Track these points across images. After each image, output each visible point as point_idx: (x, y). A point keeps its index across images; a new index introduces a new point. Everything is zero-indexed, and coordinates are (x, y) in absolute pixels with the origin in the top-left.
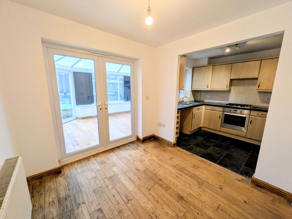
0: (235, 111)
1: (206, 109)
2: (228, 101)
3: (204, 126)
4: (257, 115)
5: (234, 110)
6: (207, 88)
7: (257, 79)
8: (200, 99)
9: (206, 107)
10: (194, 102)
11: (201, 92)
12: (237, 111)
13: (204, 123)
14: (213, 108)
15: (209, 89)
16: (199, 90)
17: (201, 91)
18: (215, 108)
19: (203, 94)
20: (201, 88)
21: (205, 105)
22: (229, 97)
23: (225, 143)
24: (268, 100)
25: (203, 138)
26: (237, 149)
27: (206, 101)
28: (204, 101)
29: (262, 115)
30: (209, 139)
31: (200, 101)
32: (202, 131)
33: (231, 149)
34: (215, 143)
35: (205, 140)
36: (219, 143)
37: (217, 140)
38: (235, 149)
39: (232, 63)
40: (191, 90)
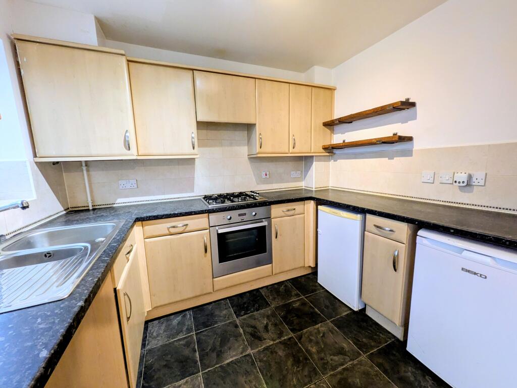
0: (242, 217)
1: (147, 235)
2: (193, 192)
3: (155, 305)
4: (283, 214)
5: (240, 215)
6: (128, 152)
7: (252, 126)
8: (93, 201)
9: (146, 228)
10: (68, 222)
11: (88, 171)
12: (245, 214)
13: (152, 295)
14: (175, 227)
15: (132, 155)
16: (81, 162)
18: (179, 222)
19: (99, 176)
21: (139, 223)
22: (194, 177)
23: (265, 335)
24: (266, 175)
25: (200, 378)
26: (305, 331)
27: (120, 202)
28: (114, 206)
29: (288, 210)
30: (218, 356)
31: (94, 210)
32: (154, 328)
33: (307, 350)
34: (256, 367)
35: (214, 384)
36: (259, 351)
37: (239, 339)
38: (303, 336)
39: (193, 70)
40: (36, 163)
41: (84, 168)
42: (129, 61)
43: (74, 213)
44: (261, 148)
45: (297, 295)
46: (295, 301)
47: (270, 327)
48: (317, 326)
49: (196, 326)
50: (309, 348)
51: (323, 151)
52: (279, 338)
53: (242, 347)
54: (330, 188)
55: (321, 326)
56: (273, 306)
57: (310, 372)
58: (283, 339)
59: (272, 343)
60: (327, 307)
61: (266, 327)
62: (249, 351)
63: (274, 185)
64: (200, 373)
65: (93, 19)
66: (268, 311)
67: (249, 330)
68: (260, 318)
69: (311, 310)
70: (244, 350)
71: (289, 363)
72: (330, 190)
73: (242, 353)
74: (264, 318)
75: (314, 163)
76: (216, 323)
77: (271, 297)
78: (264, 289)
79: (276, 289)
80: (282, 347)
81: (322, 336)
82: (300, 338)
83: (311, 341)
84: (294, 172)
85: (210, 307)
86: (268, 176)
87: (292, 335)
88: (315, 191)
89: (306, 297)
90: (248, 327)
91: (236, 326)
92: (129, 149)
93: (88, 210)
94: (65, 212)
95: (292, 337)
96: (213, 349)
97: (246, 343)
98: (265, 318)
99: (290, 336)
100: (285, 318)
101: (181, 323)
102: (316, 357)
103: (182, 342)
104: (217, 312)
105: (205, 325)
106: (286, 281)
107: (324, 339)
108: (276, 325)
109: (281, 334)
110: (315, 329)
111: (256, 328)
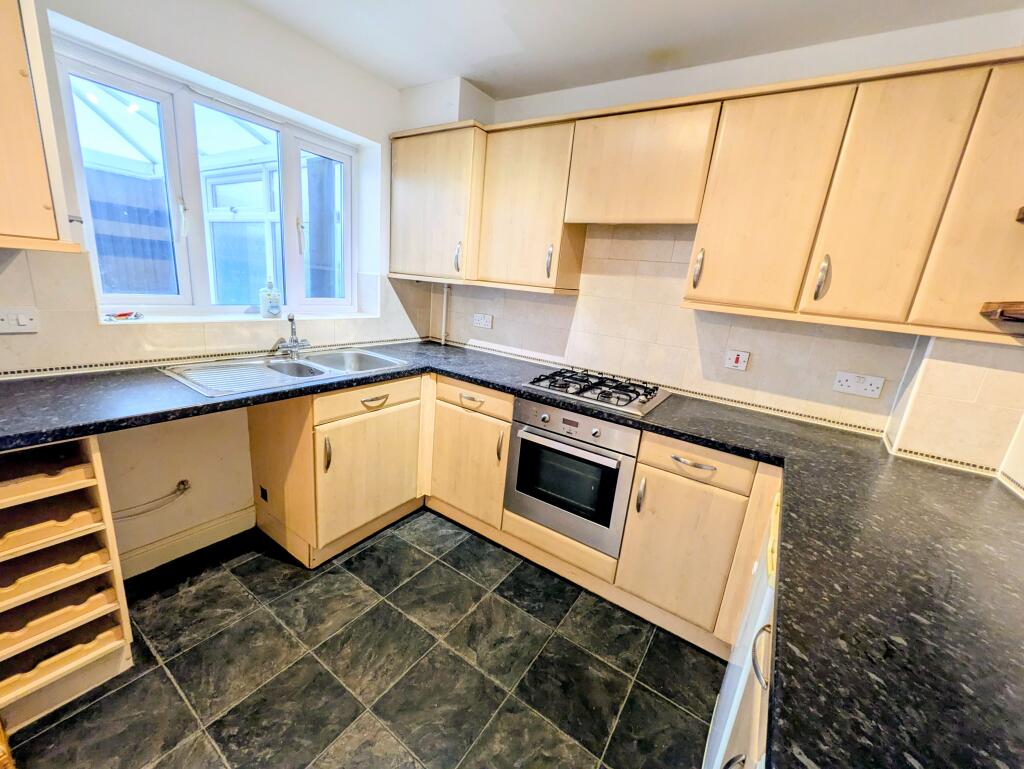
0: (568, 427)
1: (441, 396)
2: (563, 355)
3: (433, 494)
5: (565, 421)
8: (447, 335)
9: (441, 385)
12: (576, 424)
13: (434, 479)
14: (473, 399)
16: (443, 284)
17: (450, 286)
18: (479, 396)
19: (458, 302)
21: (434, 375)
22: (569, 330)
23: (483, 646)
24: (737, 361)
25: (376, 600)
26: (536, 713)
27: (473, 344)
28: (466, 347)
29: (696, 466)
30: (414, 603)
31: (446, 345)
32: (424, 522)
33: (491, 733)
34: (415, 659)
35: (374, 620)
36: (448, 651)
37: (455, 615)
38: (518, 716)
40: (390, 279)
41: (445, 290)
42: (488, 132)
43: (428, 344)
44: (695, 285)
45: (629, 666)
46: (603, 666)
47: (505, 648)
48: (566, 737)
49: (450, 554)
50: (498, 736)
51: (985, 324)
52: (490, 672)
53: (444, 624)
54: (998, 476)
55: (571, 747)
56: (560, 631)
57: (445, 751)
58: (492, 678)
59: (473, 663)
60: (646, 746)
61: (502, 640)
62: (440, 638)
64: (382, 598)
65: (457, 81)
66: (540, 627)
67: (481, 618)
68: (516, 623)
69: (606, 711)
70: (438, 630)
71: (446, 708)
73: (433, 629)
74: (519, 628)
75: (925, 361)
76: (469, 571)
77: (579, 618)
78: (590, 598)
79: (606, 613)
80: (475, 682)
81: (542, 755)
82: (512, 709)
83: (517, 733)
85: (492, 549)
86: (742, 365)
87: (511, 691)
88: (897, 459)
89: (637, 686)
90: (485, 614)
91: (477, 599)
92: (458, 270)
93: (440, 344)
95: (504, 693)
96: (420, 592)
97: (453, 626)
98: (519, 631)
99: (506, 689)
100: (542, 665)
101: (444, 538)
102: (483, 755)
103: (417, 556)
104: (486, 563)
105: (456, 564)
106: (653, 625)
107: (540, 762)
108: (515, 654)
109: (498, 671)
110: (554, 733)
111: (489, 626)
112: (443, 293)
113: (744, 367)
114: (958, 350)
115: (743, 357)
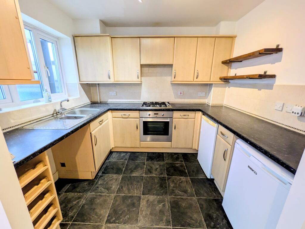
1: (114, 116)
2: (140, 99)
3: (115, 146)
4: (180, 117)
5: (155, 114)
6: (109, 80)
7: (171, 66)
8: (100, 99)
9: (113, 113)
10: (91, 107)
11: (99, 87)
13: (115, 142)
14: (125, 115)
15: (112, 81)
16: (96, 84)
17: (98, 84)
18: (127, 113)
19: (102, 89)
20: (97, 80)
21: (111, 111)
22: (141, 92)
23: (154, 172)
24: (181, 93)
25: (121, 177)
26: (173, 177)
27: (110, 101)
28: (108, 102)
29: (185, 115)
30: (131, 172)
31: (100, 103)
32: (114, 155)
33: (169, 184)
34: (142, 182)
35: (125, 180)
36: (148, 176)
37: (143, 170)
38: (171, 179)
39: (140, 37)
40: (80, 84)
41: (97, 86)
42: (112, 38)
43: (94, 104)
44: (175, 78)
45: (181, 161)
46: (178, 164)
47: (158, 170)
48: (181, 177)
49: (129, 159)
50: (171, 184)
51: (220, 81)
52: (160, 175)
53: (142, 172)
54: (224, 105)
55: (183, 178)
56: (165, 162)
57: (163, 192)
58: (161, 176)
59: (155, 176)
60: (193, 171)
61: (156, 169)
62: (144, 175)
63: (185, 99)
64: (122, 175)
65: (99, 20)
66: (162, 163)
67: (149, 167)
68: (156, 165)
69: (184, 170)
70: (142, 174)
71: (157, 186)
72: (223, 107)
73: (140, 174)
74: (158, 165)
75: (213, 88)
76: (137, 160)
77: (167, 158)
78: (166, 154)
79: (171, 155)
80: (158, 178)
81: (180, 182)
82: (169, 179)
83: (173, 181)
84: (200, 93)
85: (138, 154)
86: (182, 94)
87: (166, 176)
88: (211, 106)
89: (185, 164)
91: (144, 164)
92: (110, 79)
93: (98, 103)
94: (90, 103)
95: (165, 177)
96: (130, 169)
97: (144, 172)
99: (165, 176)
100: (167, 169)
101: (124, 156)
102: (171, 188)
103: (121, 163)
104: (140, 157)
105: (132, 160)
106: (180, 153)
107: (180, 183)
108: (161, 170)
109: (161, 174)
110: (179, 178)
111: (152, 168)
112: (96, 87)
113: (182, 95)
114: (217, 85)
115: (182, 92)
